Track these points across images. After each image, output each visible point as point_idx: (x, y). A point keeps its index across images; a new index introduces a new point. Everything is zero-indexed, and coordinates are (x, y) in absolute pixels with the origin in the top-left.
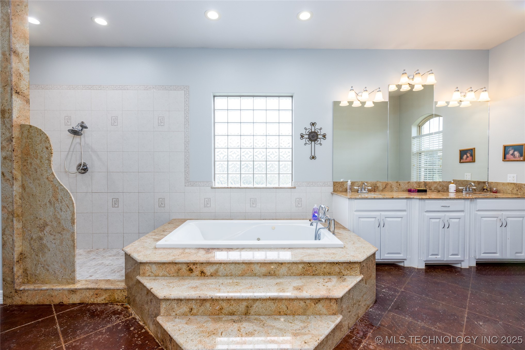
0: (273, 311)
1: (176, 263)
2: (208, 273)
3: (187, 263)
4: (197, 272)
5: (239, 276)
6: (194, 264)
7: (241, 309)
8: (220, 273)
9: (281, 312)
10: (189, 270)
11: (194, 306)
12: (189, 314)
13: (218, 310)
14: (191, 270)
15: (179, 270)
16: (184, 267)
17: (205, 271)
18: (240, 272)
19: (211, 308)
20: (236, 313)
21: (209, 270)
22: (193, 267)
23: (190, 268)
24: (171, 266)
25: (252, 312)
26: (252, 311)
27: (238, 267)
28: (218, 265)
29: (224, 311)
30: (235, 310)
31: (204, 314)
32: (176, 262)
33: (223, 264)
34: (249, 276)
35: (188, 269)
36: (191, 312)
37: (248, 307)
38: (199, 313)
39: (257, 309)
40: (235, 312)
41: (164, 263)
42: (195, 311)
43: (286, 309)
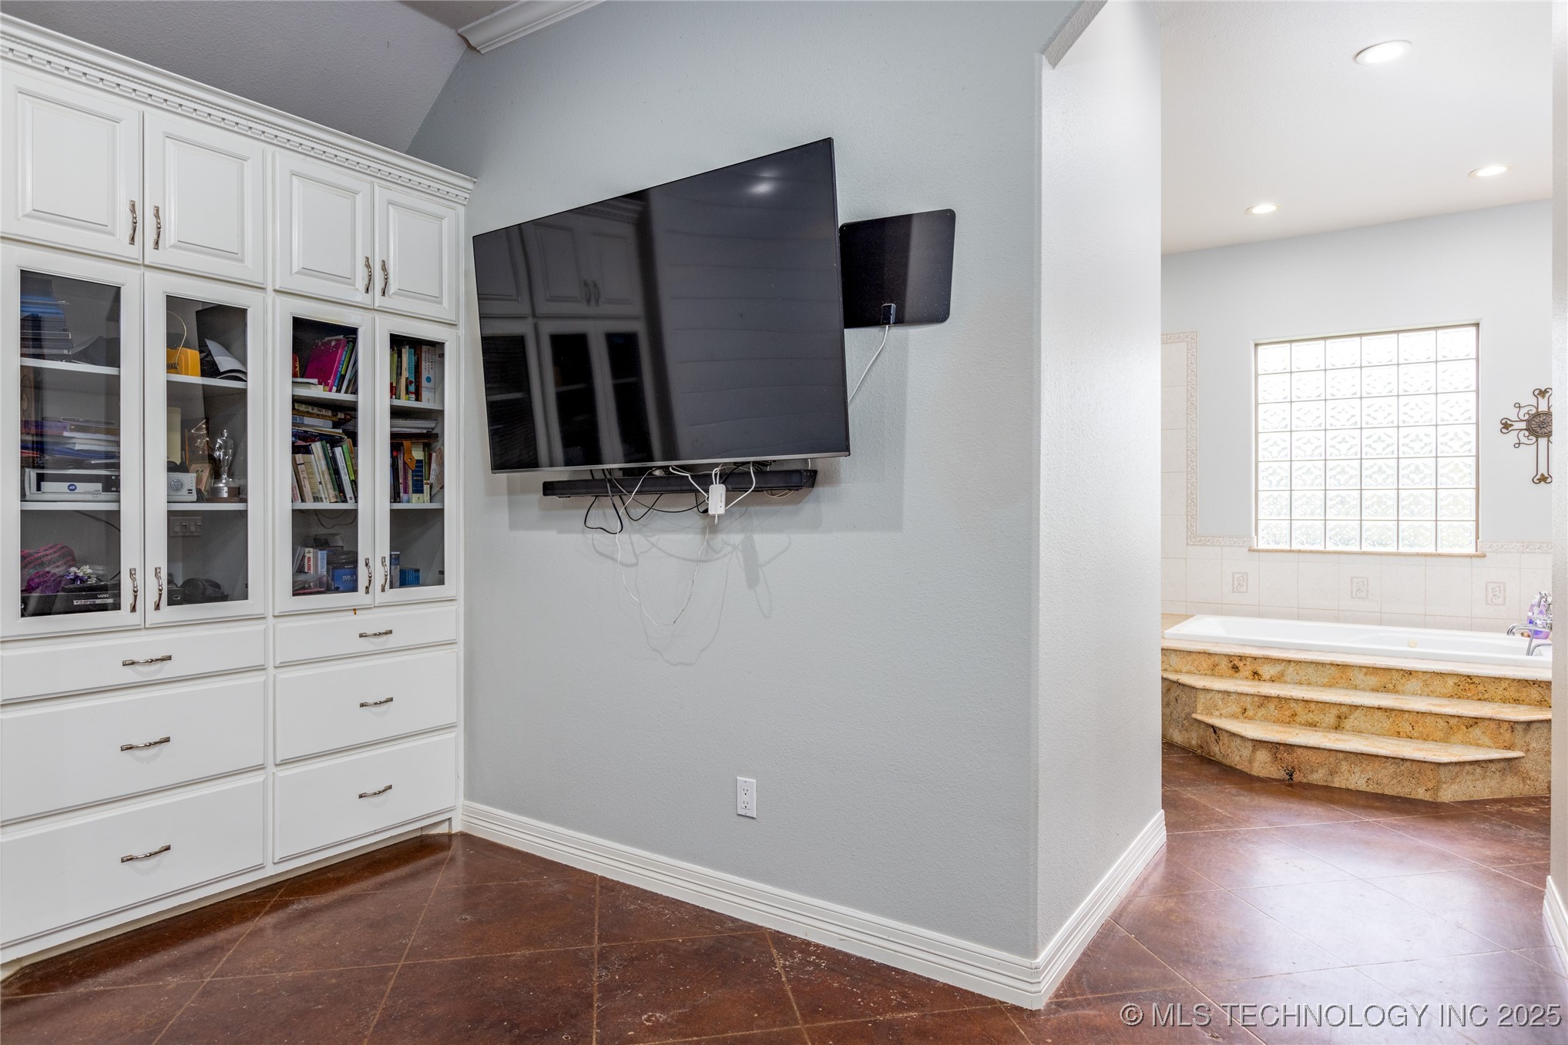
0: (1386, 729)
1: (1210, 654)
2: (1266, 676)
3: (1229, 656)
4: (1246, 671)
5: (1324, 686)
6: (1241, 658)
7: (1327, 720)
8: (1288, 678)
9: (1401, 733)
10: (1233, 668)
11: (1248, 706)
12: (1241, 716)
13: (1289, 717)
14: (1236, 668)
15: (1215, 666)
16: (1224, 664)
17: (1260, 672)
18: (1326, 680)
19: (1276, 711)
20: (1319, 724)
21: (1267, 671)
22: (1240, 664)
23: (1235, 664)
24: (1202, 658)
25: (1347, 727)
26: (1348, 724)
27: (1322, 671)
28: (1284, 664)
29: (1298, 719)
30: (1317, 720)
31: (1265, 719)
32: (1211, 652)
33: (1292, 663)
34: (1343, 688)
35: (1230, 665)
36: (1244, 713)
37: (1340, 718)
38: (1256, 718)
39: (1356, 723)
40: (1318, 722)
41: (1190, 652)
42: (1250, 713)
43: (1411, 728)
